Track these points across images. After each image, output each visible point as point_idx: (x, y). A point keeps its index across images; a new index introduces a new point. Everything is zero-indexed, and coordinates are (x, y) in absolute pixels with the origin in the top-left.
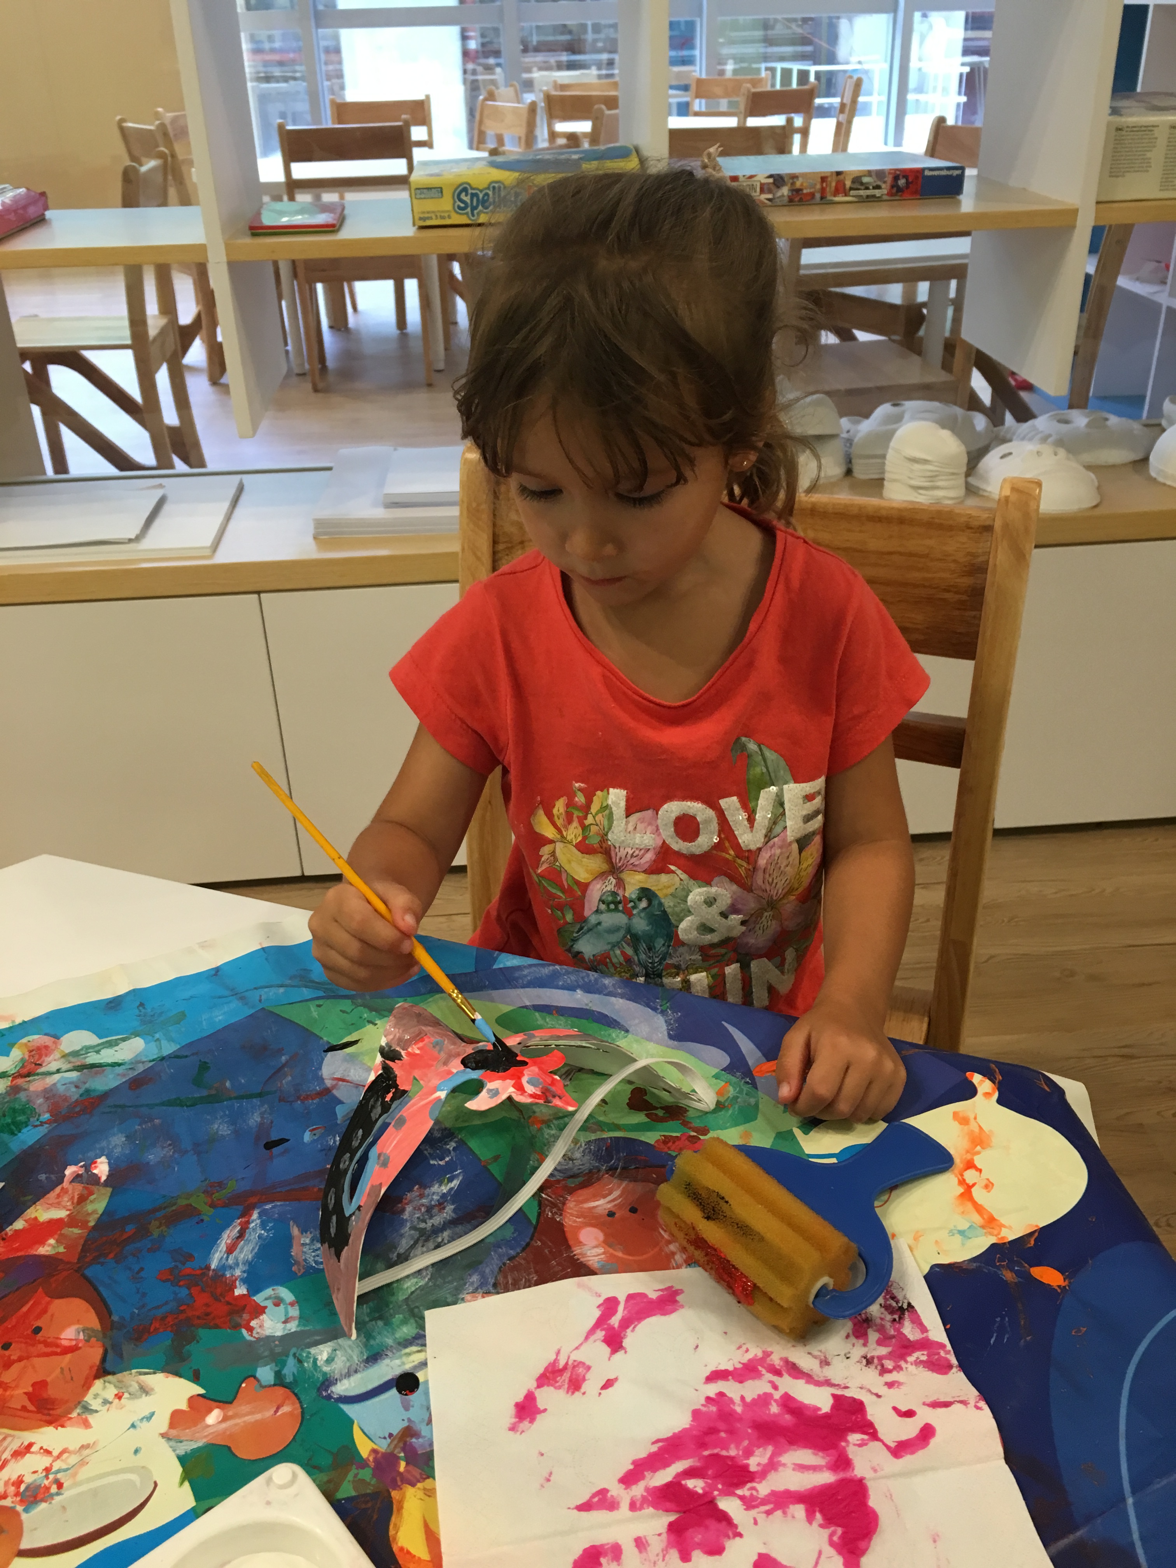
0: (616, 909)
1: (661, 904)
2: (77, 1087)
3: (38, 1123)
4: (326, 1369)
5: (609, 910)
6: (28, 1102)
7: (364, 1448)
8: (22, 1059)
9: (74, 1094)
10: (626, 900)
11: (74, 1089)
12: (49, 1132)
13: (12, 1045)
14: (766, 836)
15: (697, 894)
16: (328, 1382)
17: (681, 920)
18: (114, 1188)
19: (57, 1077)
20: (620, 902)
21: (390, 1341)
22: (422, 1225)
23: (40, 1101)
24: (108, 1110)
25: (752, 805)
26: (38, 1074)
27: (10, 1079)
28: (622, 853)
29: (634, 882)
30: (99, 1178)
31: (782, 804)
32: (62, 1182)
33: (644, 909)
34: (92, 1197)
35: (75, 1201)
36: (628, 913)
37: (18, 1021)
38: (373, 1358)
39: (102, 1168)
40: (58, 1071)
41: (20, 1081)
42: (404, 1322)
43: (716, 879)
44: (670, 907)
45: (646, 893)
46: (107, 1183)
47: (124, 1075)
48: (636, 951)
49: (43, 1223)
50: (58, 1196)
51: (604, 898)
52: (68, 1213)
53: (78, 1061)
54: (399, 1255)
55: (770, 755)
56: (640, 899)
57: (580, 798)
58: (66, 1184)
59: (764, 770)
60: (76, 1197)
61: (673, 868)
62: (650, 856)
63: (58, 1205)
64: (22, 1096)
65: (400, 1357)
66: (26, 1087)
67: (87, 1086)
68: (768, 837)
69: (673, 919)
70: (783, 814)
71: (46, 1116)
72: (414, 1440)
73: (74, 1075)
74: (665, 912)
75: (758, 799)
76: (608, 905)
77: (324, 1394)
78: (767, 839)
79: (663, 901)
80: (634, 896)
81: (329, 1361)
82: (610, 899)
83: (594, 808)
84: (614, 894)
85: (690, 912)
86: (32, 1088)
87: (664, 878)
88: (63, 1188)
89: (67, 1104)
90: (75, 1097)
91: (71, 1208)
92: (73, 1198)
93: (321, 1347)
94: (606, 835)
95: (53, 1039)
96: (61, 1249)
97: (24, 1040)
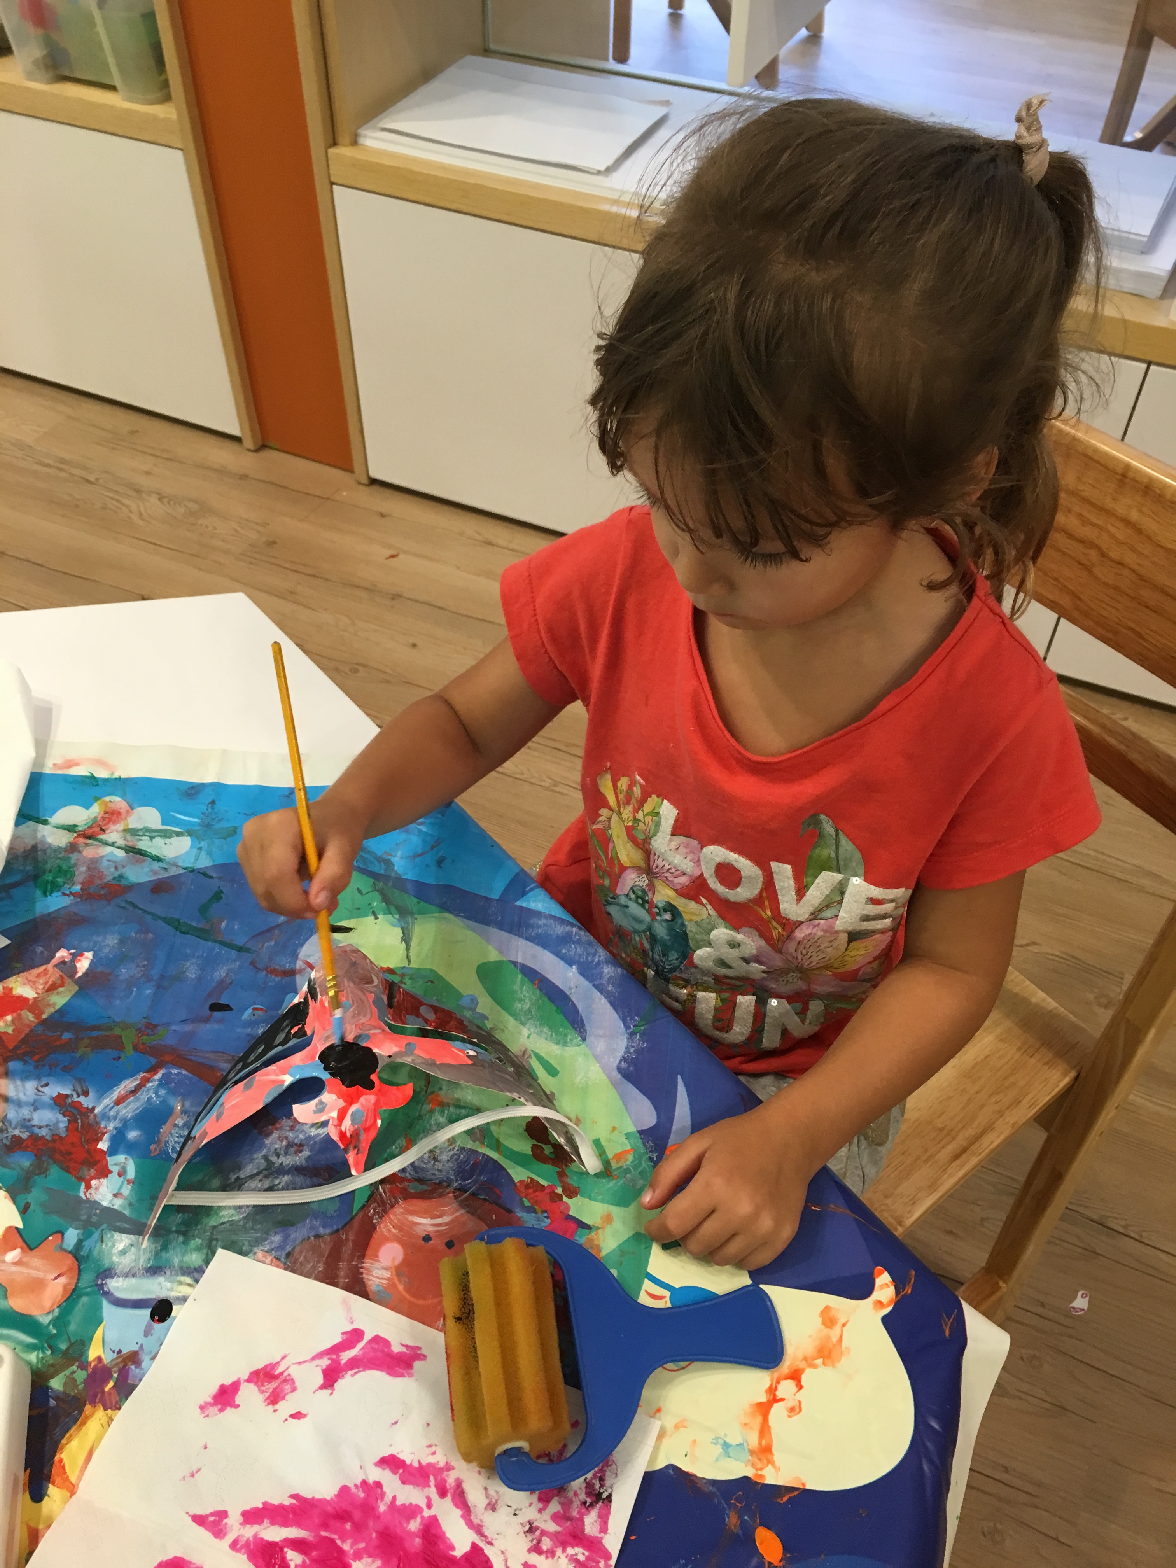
0: (643, 906)
1: (683, 925)
2: (116, 868)
3: (67, 892)
4: (115, 1259)
5: (637, 902)
6: (75, 865)
7: (94, 1352)
8: (96, 817)
9: (110, 874)
10: (652, 905)
11: (112, 870)
12: (71, 905)
13: (97, 799)
14: (812, 914)
15: (721, 933)
16: (108, 1273)
17: (700, 947)
18: (81, 988)
19: (109, 849)
20: (647, 902)
21: (176, 1261)
22: (274, 1159)
23: (83, 869)
24: (123, 904)
25: (806, 880)
26: (98, 840)
27: (75, 835)
28: (660, 863)
29: (663, 895)
30: (76, 973)
31: (843, 893)
32: (48, 962)
33: (667, 921)
34: (61, 989)
35: (47, 987)
36: (653, 916)
37: (116, 775)
38: (154, 1270)
39: (83, 965)
40: (113, 844)
41: (82, 840)
42: (198, 1249)
43: (745, 929)
44: (691, 931)
45: (670, 908)
46: (79, 982)
47: (155, 873)
48: (652, 949)
49: (14, 996)
50: (39, 976)
51: (635, 889)
52: (36, 995)
53: (132, 841)
54: (238, 1178)
55: (844, 841)
56: (665, 911)
57: (637, 791)
58: (50, 967)
59: (833, 855)
60: (50, 983)
61: (704, 901)
62: (683, 880)
63: (32, 984)
64: (74, 857)
65: (172, 1282)
66: (81, 849)
67: (123, 871)
68: (815, 915)
69: (691, 944)
70: (840, 902)
71: (77, 888)
72: (133, 1367)
73: (121, 854)
74: (685, 933)
75: (816, 878)
76: (637, 897)
77: (99, 1282)
78: (812, 917)
79: (686, 923)
80: (660, 905)
81: (123, 1252)
82: (640, 893)
83: (647, 808)
84: (643, 891)
85: (710, 944)
86: (85, 853)
87: (692, 905)
88: (46, 969)
89: (99, 882)
90: (109, 878)
91: (40, 992)
92: (47, 983)
93: (124, 1235)
94: (651, 838)
95: (129, 808)
96: (10, 1030)
97: (107, 799)
